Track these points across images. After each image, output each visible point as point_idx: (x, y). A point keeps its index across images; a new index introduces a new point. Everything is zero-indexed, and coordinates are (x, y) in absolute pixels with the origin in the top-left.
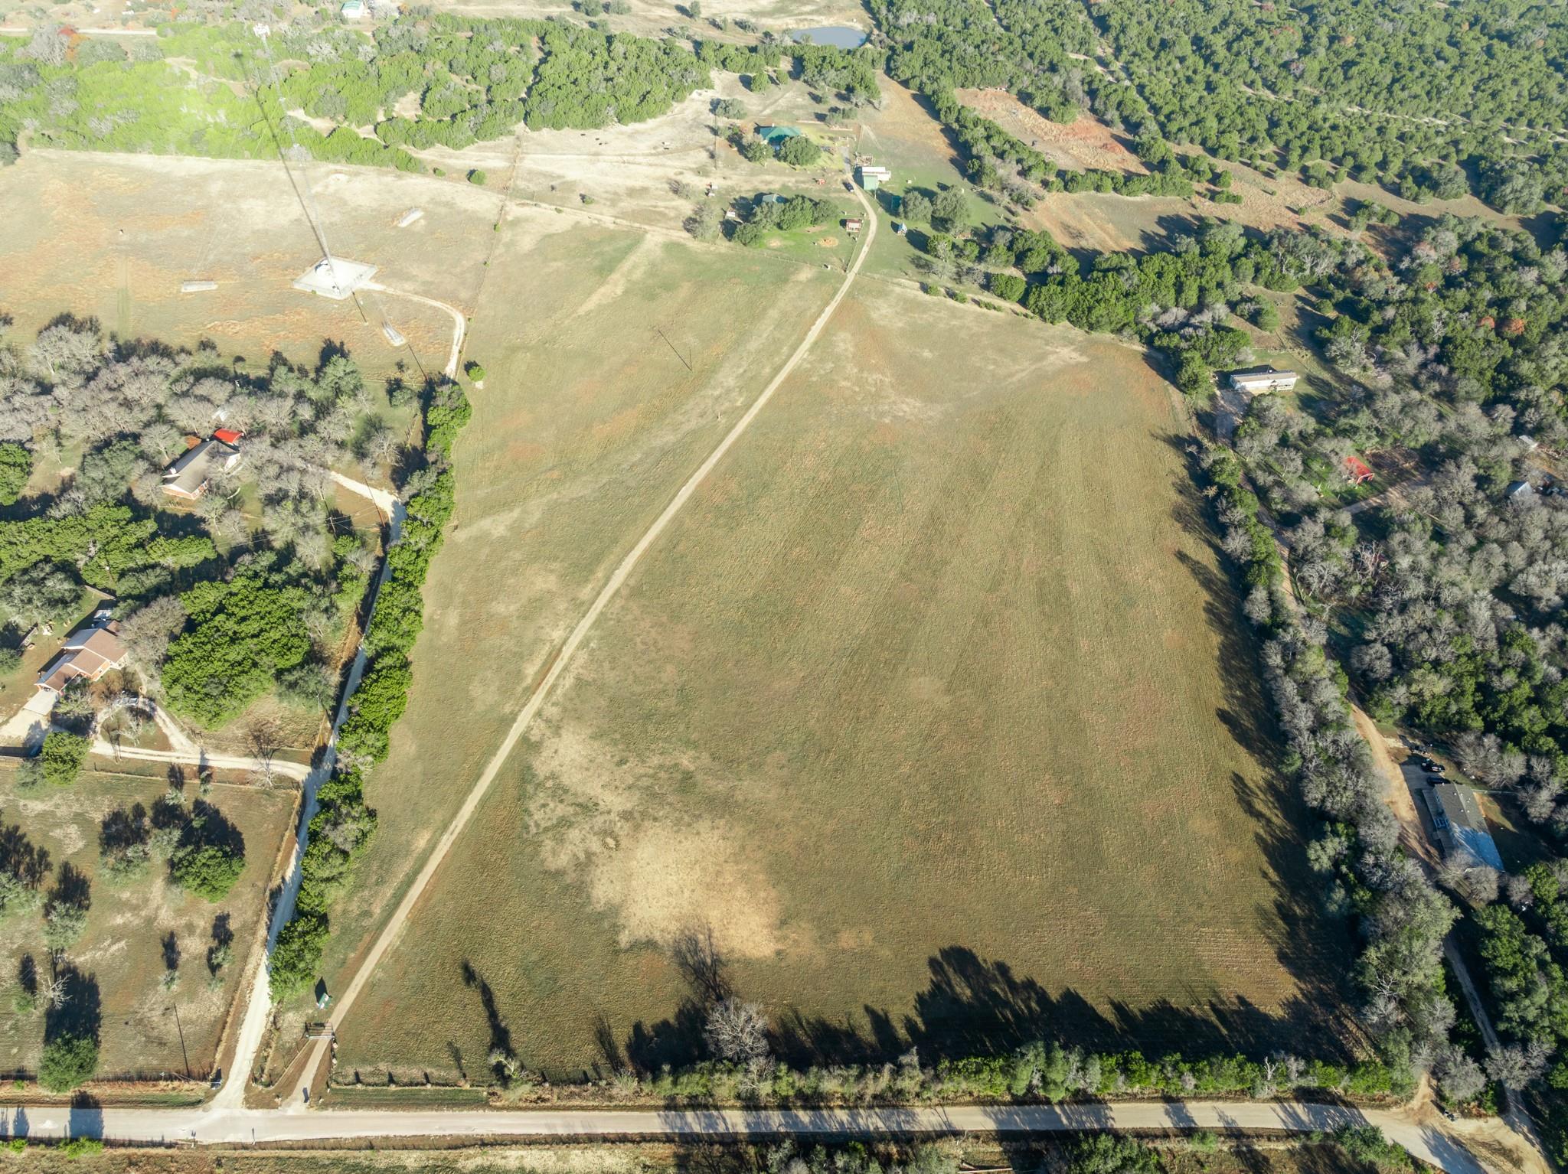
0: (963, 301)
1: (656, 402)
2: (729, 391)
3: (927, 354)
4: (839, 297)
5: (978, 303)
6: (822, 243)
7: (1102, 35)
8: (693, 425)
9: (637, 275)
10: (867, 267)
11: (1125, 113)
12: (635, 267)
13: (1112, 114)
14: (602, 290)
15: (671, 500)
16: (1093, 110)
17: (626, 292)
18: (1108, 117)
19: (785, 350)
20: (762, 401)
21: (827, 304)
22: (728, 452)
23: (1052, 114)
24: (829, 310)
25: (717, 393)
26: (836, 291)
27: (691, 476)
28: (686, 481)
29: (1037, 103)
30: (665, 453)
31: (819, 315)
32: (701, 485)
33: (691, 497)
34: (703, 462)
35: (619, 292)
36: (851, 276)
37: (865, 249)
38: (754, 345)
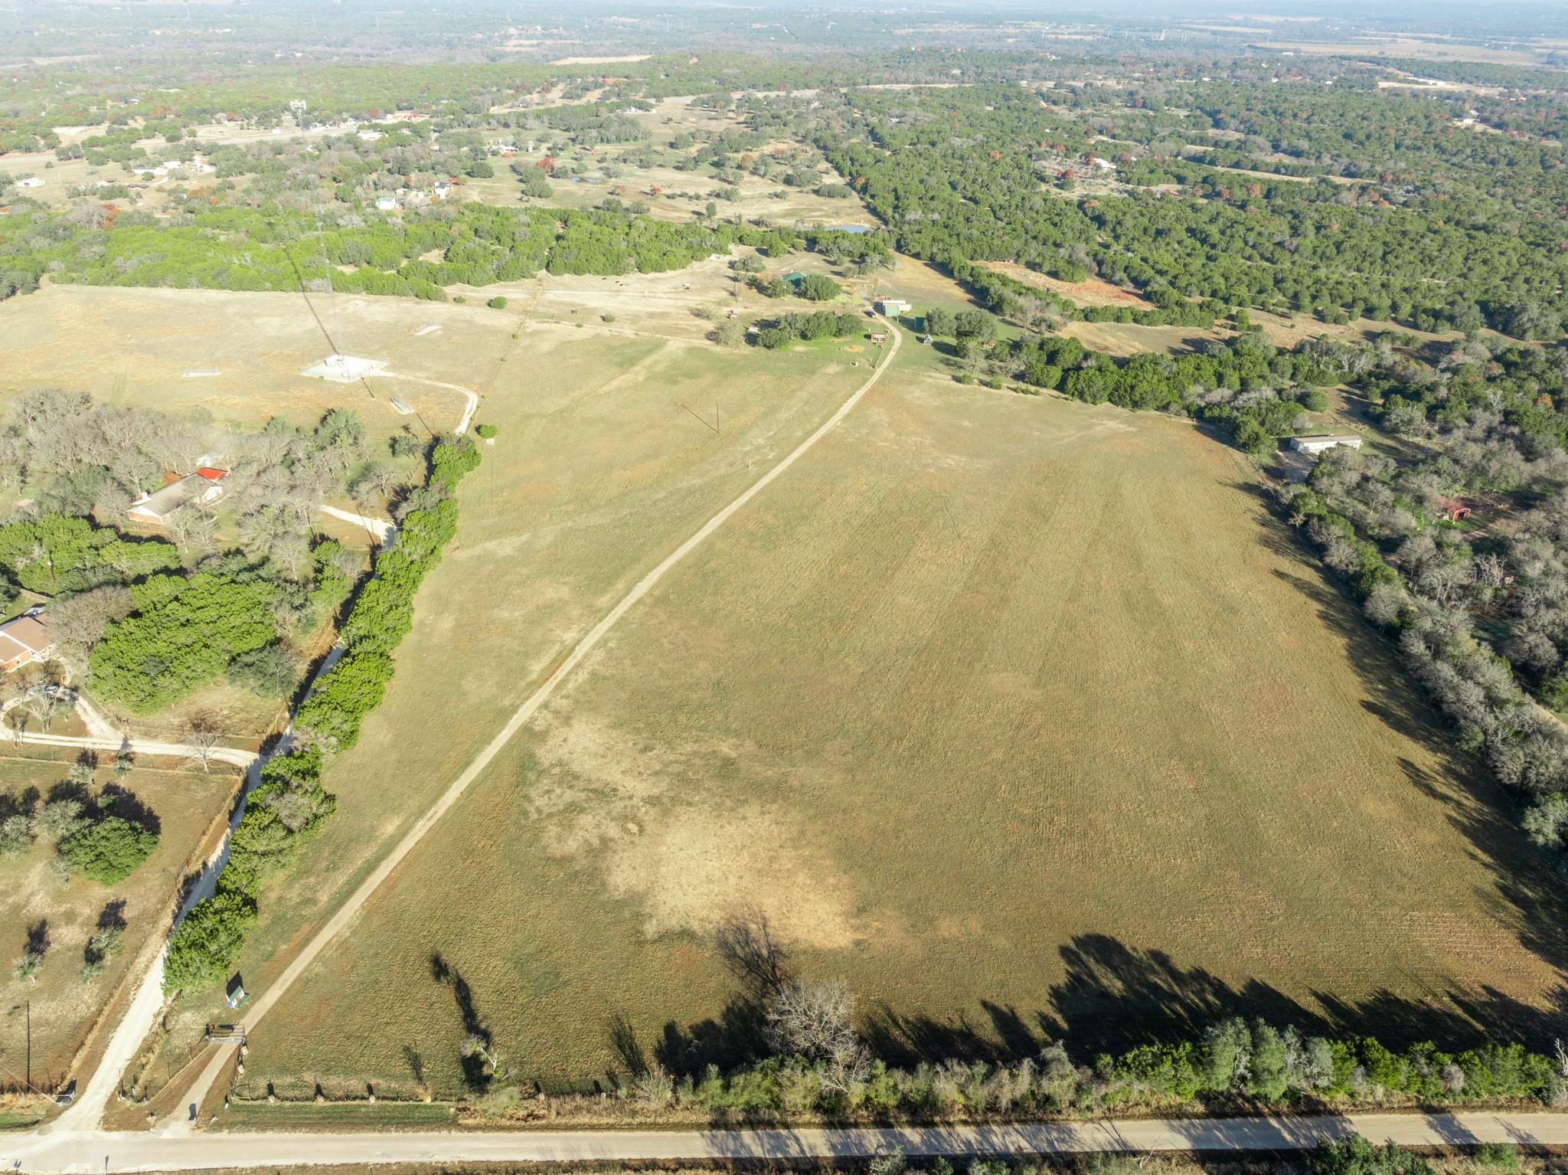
0: (998, 387)
1: (682, 455)
2: (759, 448)
3: (966, 423)
4: (869, 385)
5: (1015, 390)
6: (847, 349)
7: (1099, 228)
8: (722, 471)
9: (660, 368)
10: (894, 365)
11: (1133, 274)
12: (656, 362)
13: (1120, 275)
14: (623, 377)
15: (699, 529)
16: (1100, 275)
17: (647, 380)
18: (1117, 278)
19: (817, 420)
20: (795, 455)
21: (858, 389)
22: (761, 492)
23: (1062, 274)
24: (859, 394)
25: (748, 448)
26: (865, 381)
27: (721, 510)
28: (717, 513)
29: (1046, 267)
30: (690, 492)
31: (850, 396)
32: (733, 516)
33: (722, 526)
34: (735, 499)
35: (640, 379)
36: (879, 372)
37: (892, 354)
38: (783, 415)
